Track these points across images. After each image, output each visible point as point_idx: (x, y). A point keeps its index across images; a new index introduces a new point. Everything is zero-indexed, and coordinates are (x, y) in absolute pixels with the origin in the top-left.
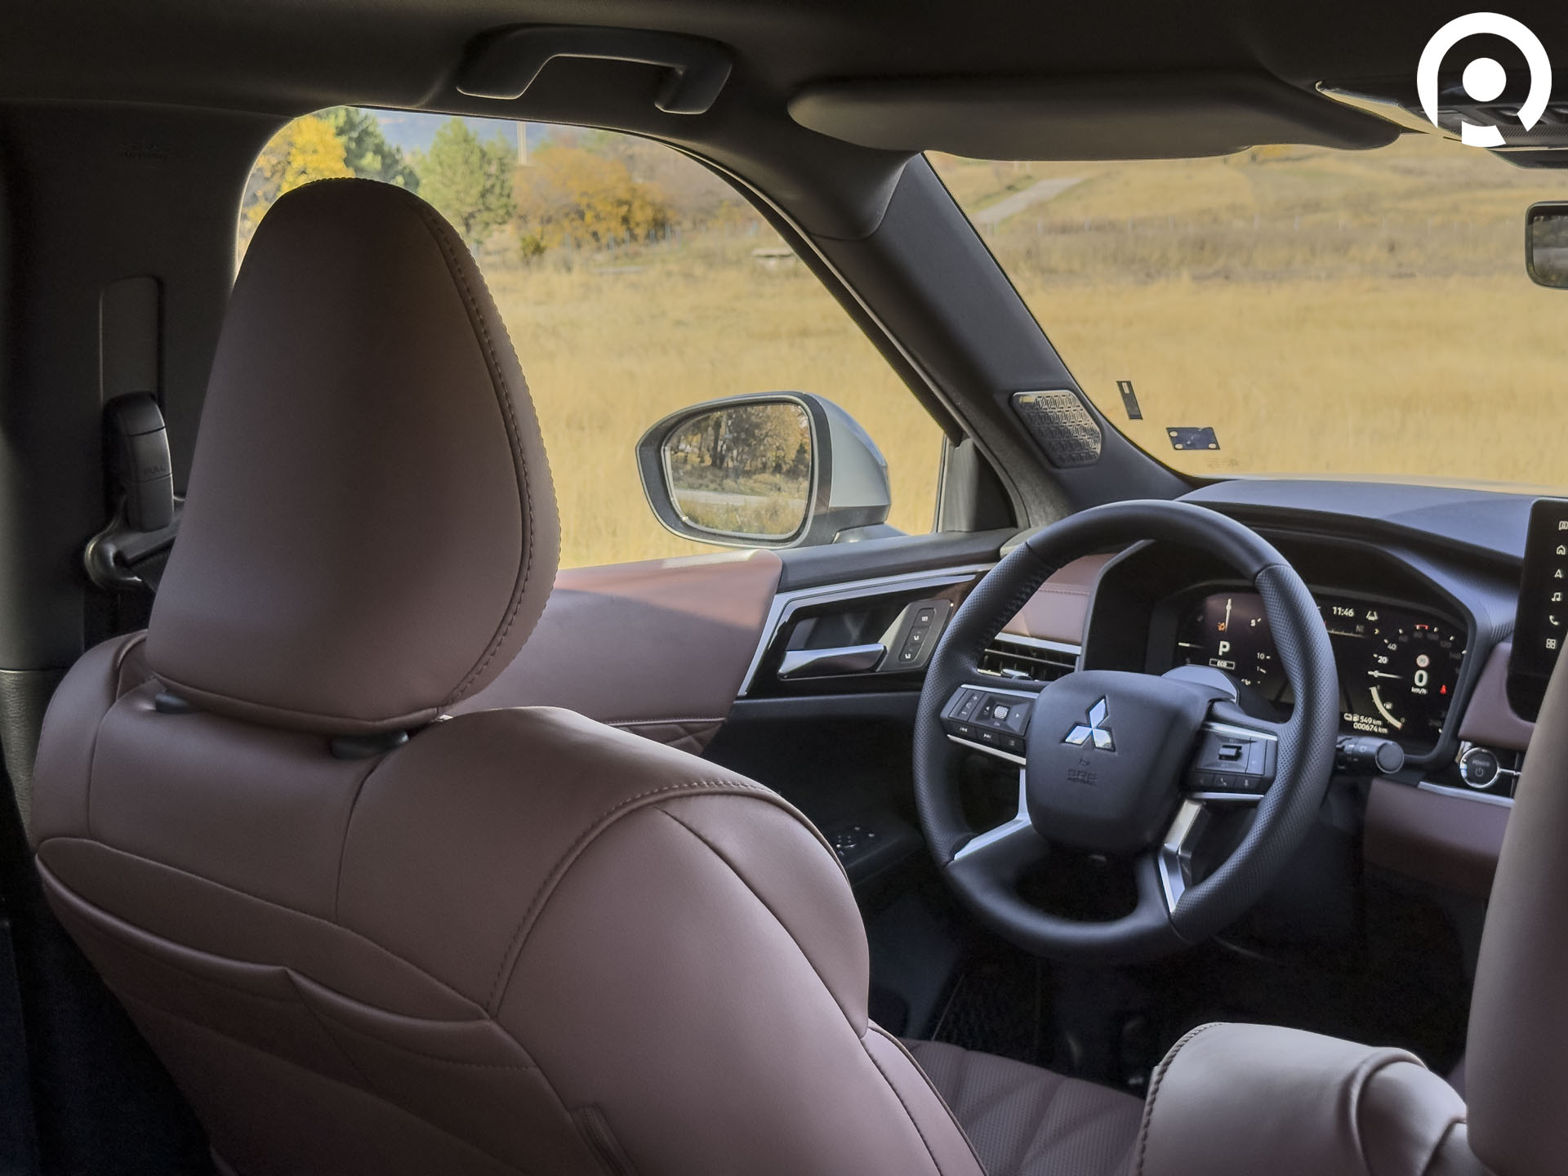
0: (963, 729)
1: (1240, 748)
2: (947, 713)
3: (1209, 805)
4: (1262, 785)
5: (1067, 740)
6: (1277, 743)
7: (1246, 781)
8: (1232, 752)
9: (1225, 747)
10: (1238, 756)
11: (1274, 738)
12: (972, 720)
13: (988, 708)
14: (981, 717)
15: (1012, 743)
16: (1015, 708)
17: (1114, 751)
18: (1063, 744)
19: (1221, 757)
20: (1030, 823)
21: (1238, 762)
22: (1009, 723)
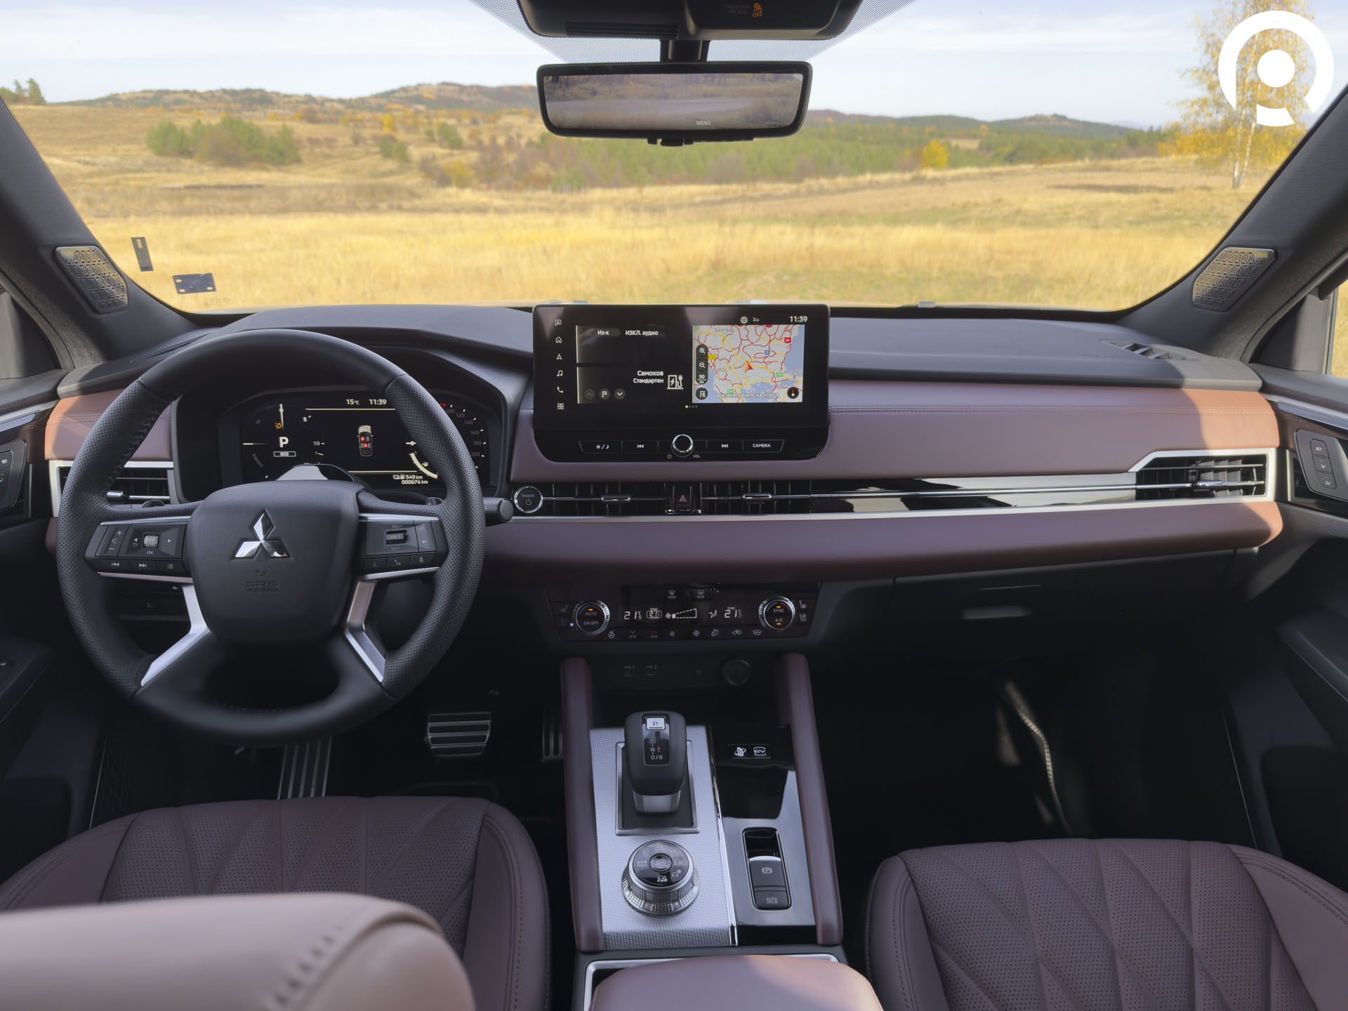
0: (115, 564)
1: (405, 531)
2: (91, 552)
3: (382, 584)
4: (438, 558)
5: (237, 556)
6: (440, 522)
7: (421, 558)
8: (400, 536)
9: (388, 533)
10: (406, 539)
11: (436, 519)
12: (123, 554)
13: (136, 540)
14: (131, 548)
15: (171, 566)
16: (164, 534)
18: (233, 560)
19: (388, 542)
20: (209, 631)
21: (407, 544)
22: (163, 549)
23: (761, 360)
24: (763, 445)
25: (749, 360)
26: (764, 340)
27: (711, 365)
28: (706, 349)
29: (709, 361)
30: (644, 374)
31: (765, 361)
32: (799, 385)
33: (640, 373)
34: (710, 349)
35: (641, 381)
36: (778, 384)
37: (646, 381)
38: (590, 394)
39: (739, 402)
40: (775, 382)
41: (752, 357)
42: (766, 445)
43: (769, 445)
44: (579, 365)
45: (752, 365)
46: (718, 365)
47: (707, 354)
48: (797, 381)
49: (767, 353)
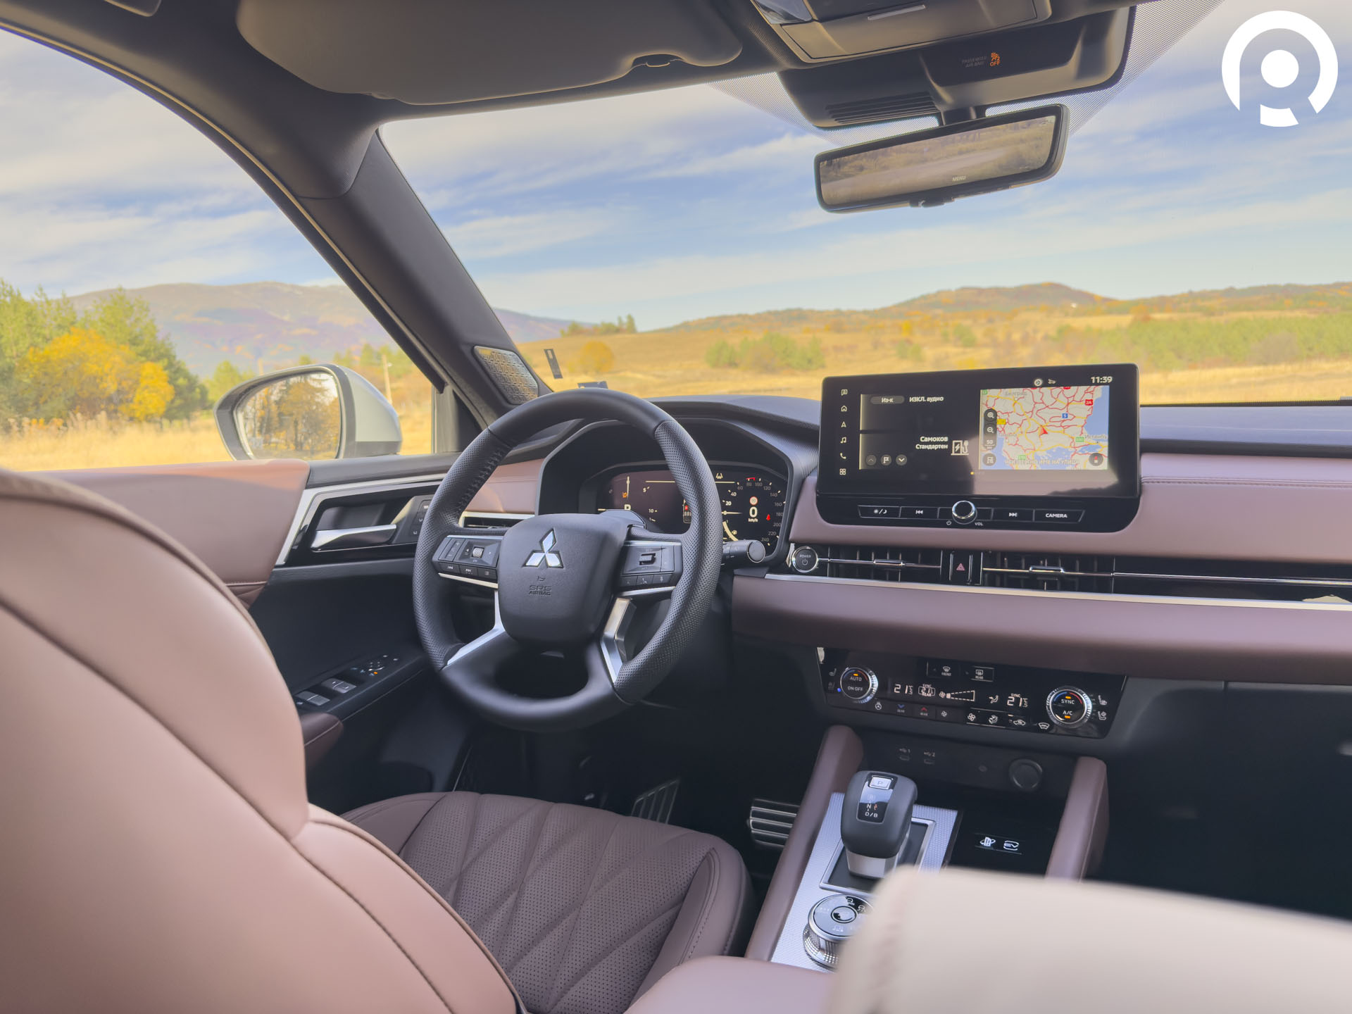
0: (450, 567)
1: (654, 555)
3: (635, 600)
4: (674, 579)
5: (527, 564)
6: (681, 547)
7: (662, 578)
8: (649, 558)
9: (643, 555)
10: (653, 561)
11: (679, 544)
12: (457, 560)
13: (468, 550)
14: (463, 557)
15: (487, 573)
16: (487, 548)
17: (563, 567)
18: (524, 568)
19: (641, 563)
20: (504, 630)
21: (654, 565)
22: (484, 559)
23: (1058, 424)
24: (1058, 516)
25: (1043, 424)
26: (1062, 402)
27: (1000, 429)
28: (995, 413)
29: (998, 426)
30: (927, 439)
31: (1063, 425)
32: (1104, 449)
33: (923, 439)
34: (999, 414)
35: (924, 447)
36: (1078, 449)
37: (930, 447)
38: (872, 460)
39: (1032, 469)
40: (1074, 447)
41: (1047, 421)
42: (1061, 516)
44: (862, 432)
45: (1046, 429)
46: (1008, 429)
47: (995, 419)
48: (1100, 447)
49: (1065, 416)
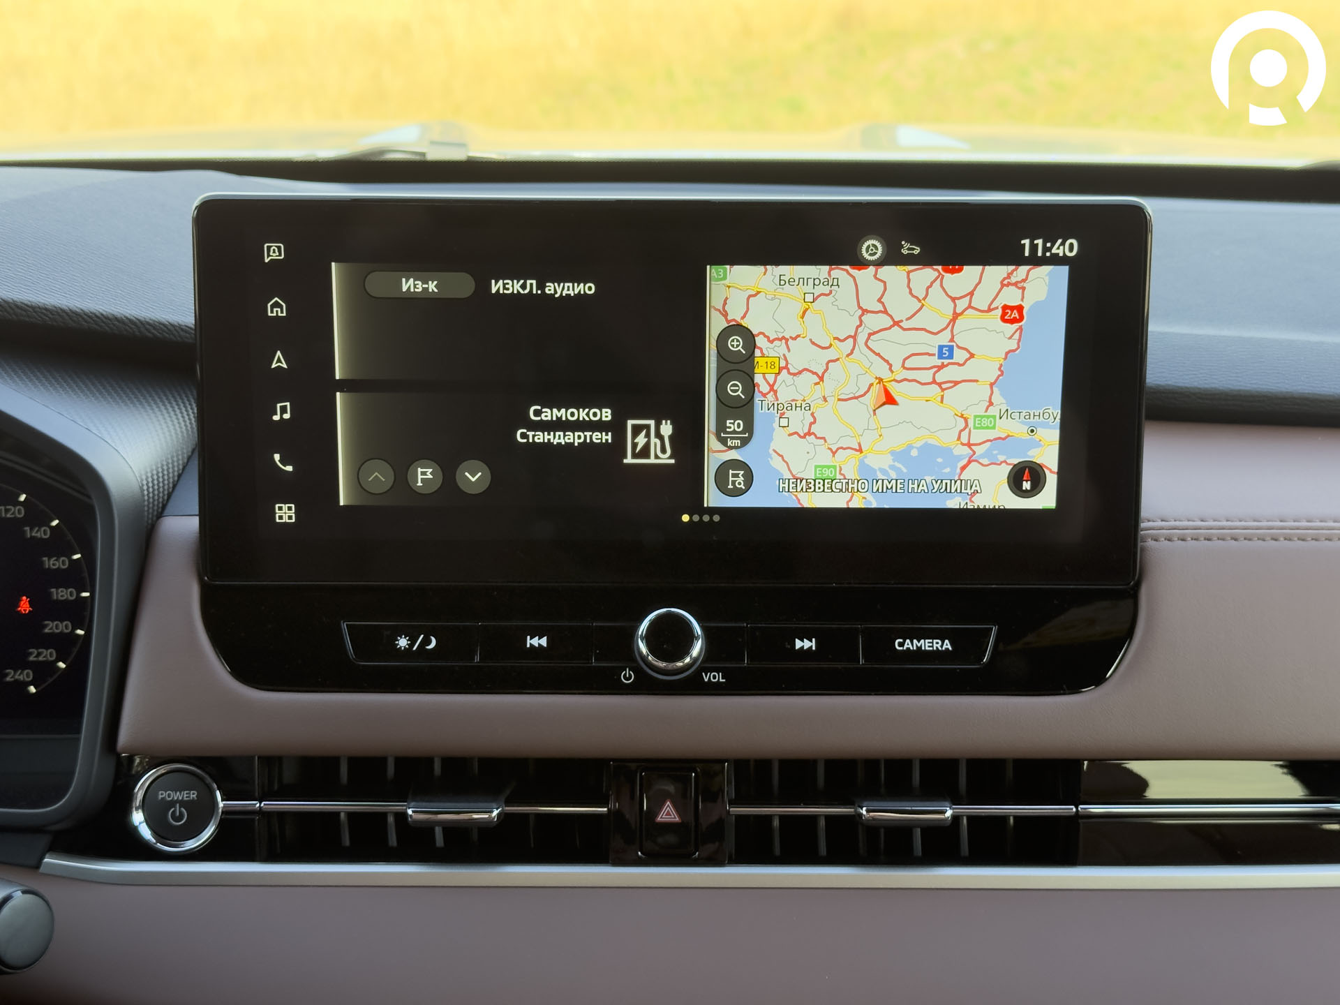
23: (927, 376)
24: (926, 645)
25: (886, 375)
26: (937, 311)
27: (764, 388)
28: (749, 337)
29: (758, 379)
30: (548, 415)
31: (939, 378)
32: (1048, 455)
33: (537, 413)
34: (760, 341)
35: (540, 437)
36: (979, 450)
37: (558, 438)
38: (380, 477)
39: (853, 505)
40: (969, 445)
41: (897, 366)
42: (937, 644)
43: (947, 645)
44: (344, 385)
45: (894, 389)
46: (788, 389)
47: (751, 355)
48: (1038, 444)
49: (946, 352)
